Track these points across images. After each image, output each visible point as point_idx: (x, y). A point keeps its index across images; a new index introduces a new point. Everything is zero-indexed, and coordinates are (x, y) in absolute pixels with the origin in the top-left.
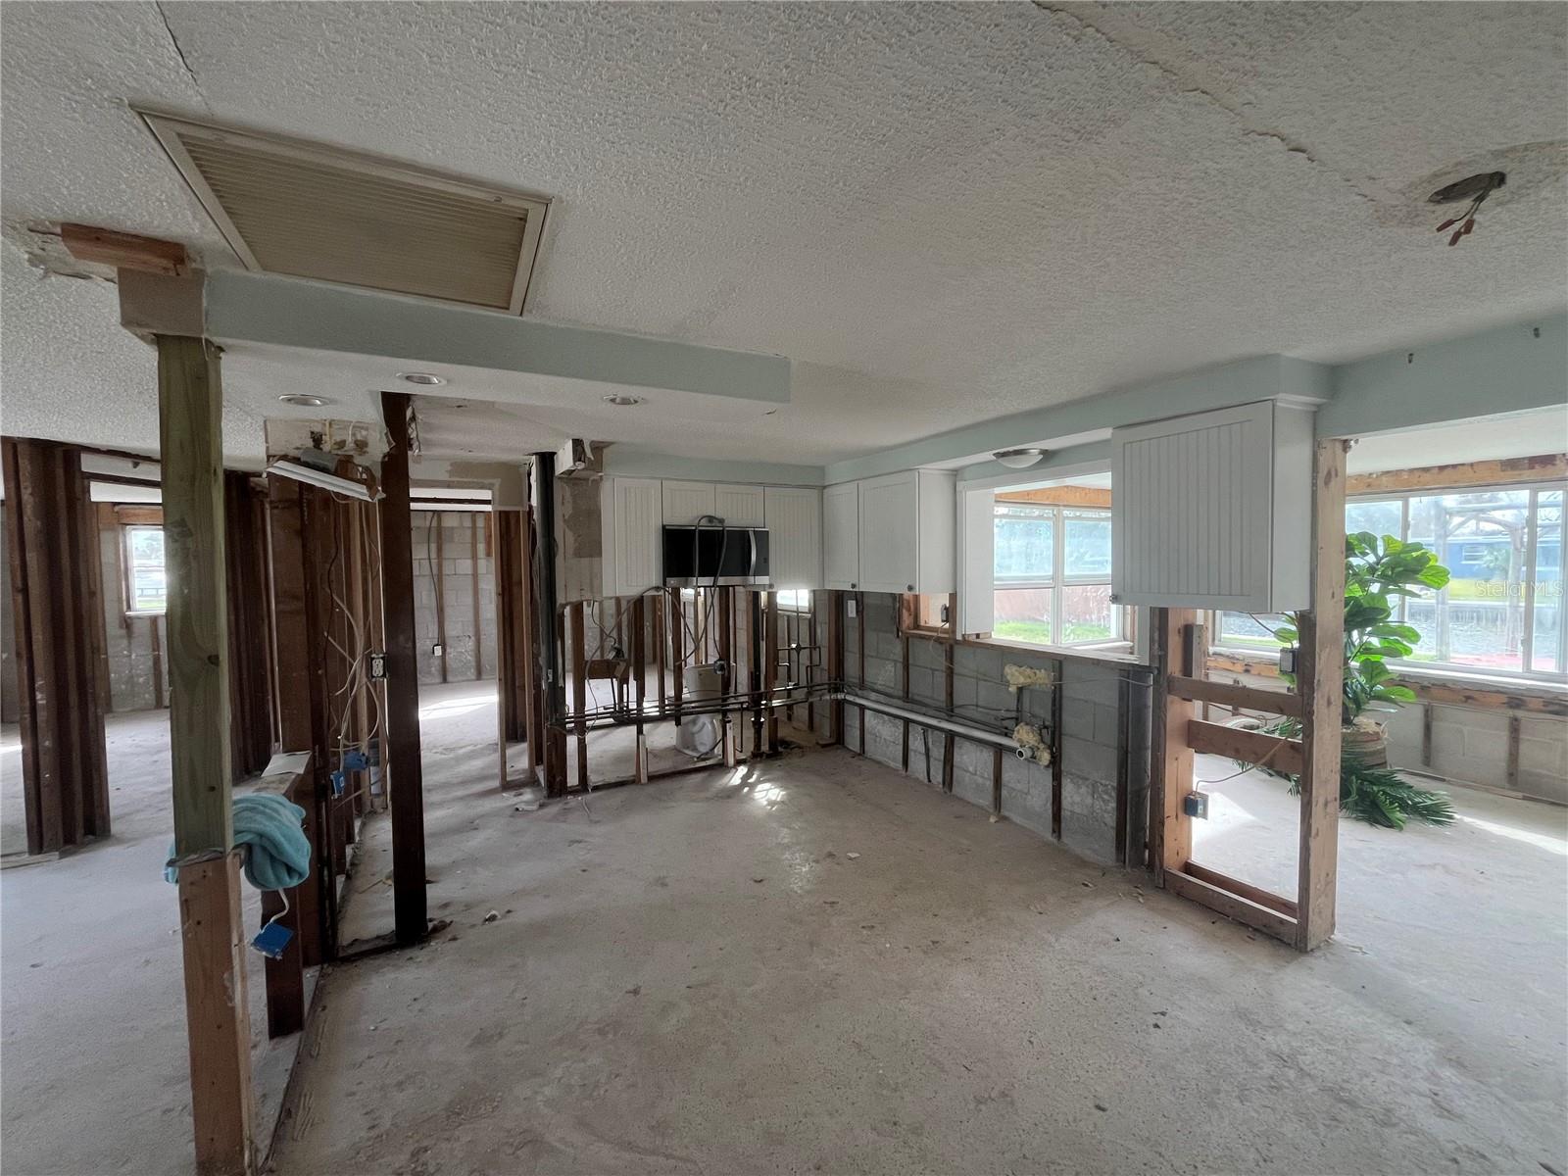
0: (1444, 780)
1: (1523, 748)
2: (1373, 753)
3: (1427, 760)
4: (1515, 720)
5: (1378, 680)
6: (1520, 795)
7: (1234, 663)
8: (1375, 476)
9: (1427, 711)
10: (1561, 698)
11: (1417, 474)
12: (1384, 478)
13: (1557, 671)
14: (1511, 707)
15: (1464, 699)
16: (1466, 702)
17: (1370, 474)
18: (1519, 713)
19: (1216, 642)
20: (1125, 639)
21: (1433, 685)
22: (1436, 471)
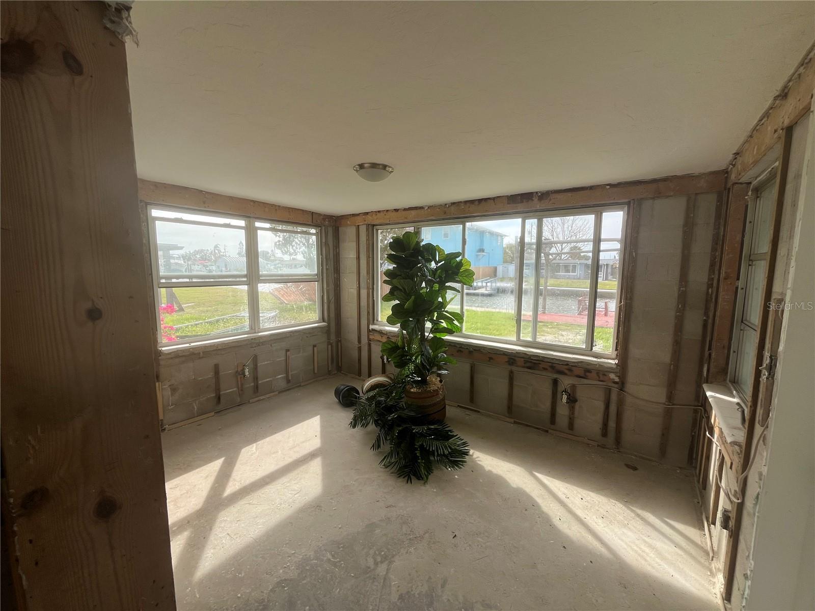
0: (479, 412)
1: (516, 390)
2: (434, 404)
3: (472, 400)
4: (511, 372)
5: (440, 351)
6: (512, 420)
7: (382, 336)
8: (447, 206)
9: (472, 367)
10: (532, 358)
11: (468, 204)
12: (452, 208)
13: (531, 340)
14: (510, 364)
15: (488, 359)
16: (489, 361)
17: (446, 205)
18: (514, 368)
19: (375, 321)
20: (324, 321)
21: (475, 350)
22: (477, 203)
